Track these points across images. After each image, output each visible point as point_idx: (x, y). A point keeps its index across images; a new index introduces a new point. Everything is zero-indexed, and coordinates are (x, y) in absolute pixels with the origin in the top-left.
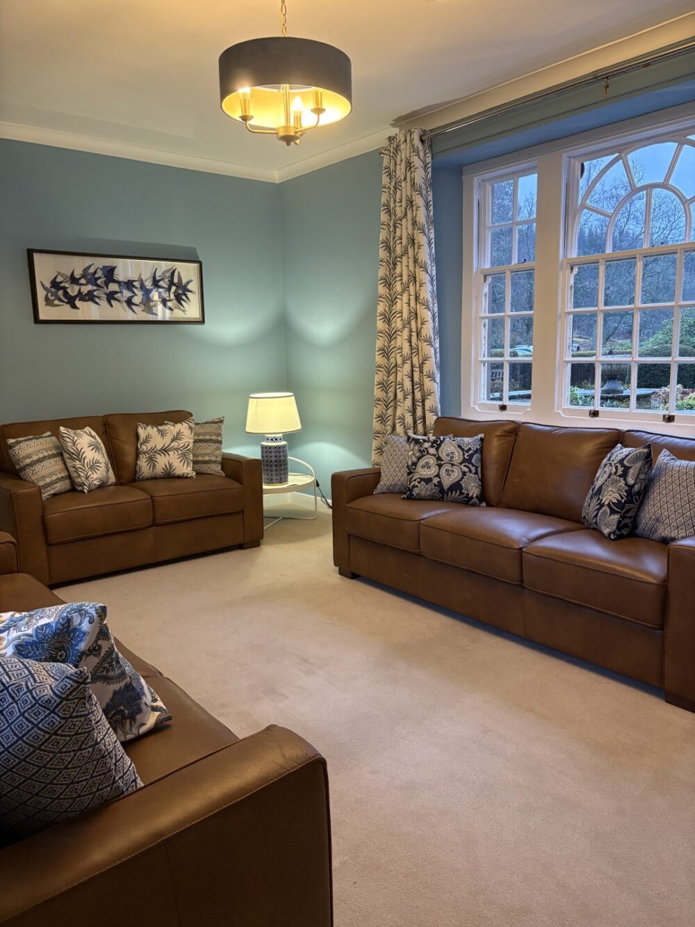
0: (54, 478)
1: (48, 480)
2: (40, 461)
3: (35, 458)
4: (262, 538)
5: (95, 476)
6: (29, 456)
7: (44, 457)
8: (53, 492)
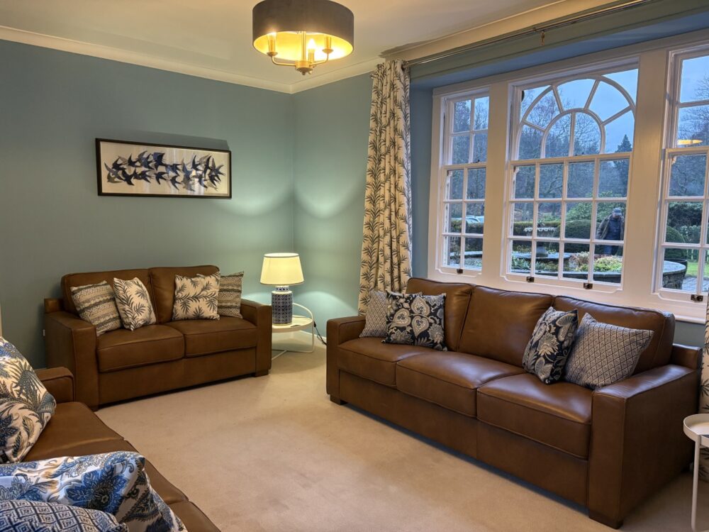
0: (107, 318)
1: (102, 320)
2: (96, 304)
3: (92, 302)
4: (270, 368)
5: (140, 317)
6: (88, 301)
7: (100, 302)
8: (105, 329)
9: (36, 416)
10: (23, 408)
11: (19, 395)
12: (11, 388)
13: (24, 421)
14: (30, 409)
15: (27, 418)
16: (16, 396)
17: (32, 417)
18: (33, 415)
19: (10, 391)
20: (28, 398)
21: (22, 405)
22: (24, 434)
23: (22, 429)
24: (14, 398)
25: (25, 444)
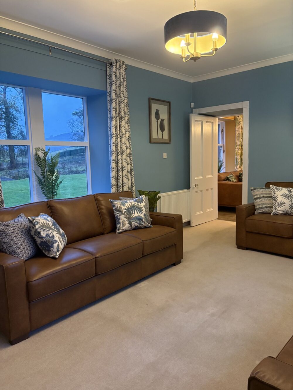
0: (264, 206)
1: (261, 206)
2: (260, 198)
7: (263, 197)
8: (261, 211)
9: (128, 221)
10: (124, 217)
11: (124, 213)
12: (123, 209)
13: (123, 221)
14: (126, 218)
15: (124, 221)
16: (123, 213)
17: (126, 221)
18: (127, 220)
19: (122, 210)
20: (127, 214)
21: (124, 216)
22: (122, 226)
23: (122, 223)
24: (122, 213)
25: (121, 229)
